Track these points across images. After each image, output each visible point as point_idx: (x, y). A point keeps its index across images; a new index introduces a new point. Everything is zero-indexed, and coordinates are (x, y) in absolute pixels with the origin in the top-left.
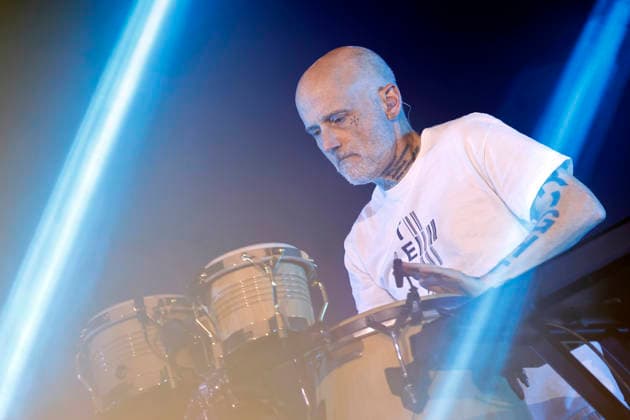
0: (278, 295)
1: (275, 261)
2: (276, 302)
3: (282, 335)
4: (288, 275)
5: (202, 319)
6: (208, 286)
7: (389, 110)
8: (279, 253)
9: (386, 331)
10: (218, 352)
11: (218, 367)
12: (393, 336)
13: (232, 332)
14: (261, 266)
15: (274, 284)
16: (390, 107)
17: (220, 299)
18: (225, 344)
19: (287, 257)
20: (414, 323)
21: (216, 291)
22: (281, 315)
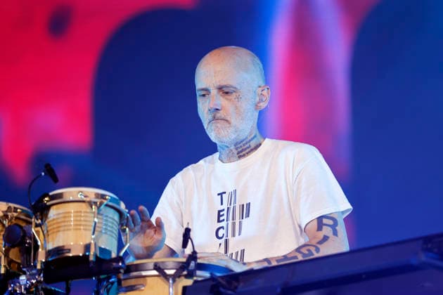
0: (97, 229)
1: (101, 203)
2: (94, 233)
3: (92, 258)
4: (107, 216)
5: (37, 229)
6: (48, 208)
7: (259, 103)
8: (105, 199)
9: (166, 277)
10: (42, 257)
11: (39, 267)
12: (171, 281)
13: (55, 246)
14: (90, 204)
15: (96, 220)
16: (261, 101)
17: (54, 220)
18: (49, 253)
19: (111, 204)
20: (187, 276)
21: (53, 213)
22: (95, 244)
